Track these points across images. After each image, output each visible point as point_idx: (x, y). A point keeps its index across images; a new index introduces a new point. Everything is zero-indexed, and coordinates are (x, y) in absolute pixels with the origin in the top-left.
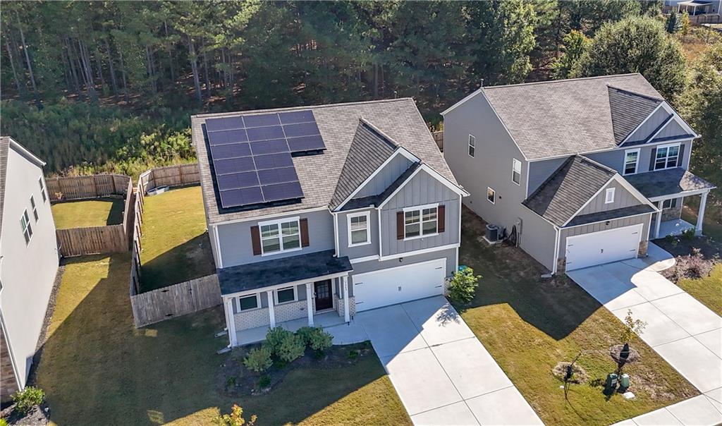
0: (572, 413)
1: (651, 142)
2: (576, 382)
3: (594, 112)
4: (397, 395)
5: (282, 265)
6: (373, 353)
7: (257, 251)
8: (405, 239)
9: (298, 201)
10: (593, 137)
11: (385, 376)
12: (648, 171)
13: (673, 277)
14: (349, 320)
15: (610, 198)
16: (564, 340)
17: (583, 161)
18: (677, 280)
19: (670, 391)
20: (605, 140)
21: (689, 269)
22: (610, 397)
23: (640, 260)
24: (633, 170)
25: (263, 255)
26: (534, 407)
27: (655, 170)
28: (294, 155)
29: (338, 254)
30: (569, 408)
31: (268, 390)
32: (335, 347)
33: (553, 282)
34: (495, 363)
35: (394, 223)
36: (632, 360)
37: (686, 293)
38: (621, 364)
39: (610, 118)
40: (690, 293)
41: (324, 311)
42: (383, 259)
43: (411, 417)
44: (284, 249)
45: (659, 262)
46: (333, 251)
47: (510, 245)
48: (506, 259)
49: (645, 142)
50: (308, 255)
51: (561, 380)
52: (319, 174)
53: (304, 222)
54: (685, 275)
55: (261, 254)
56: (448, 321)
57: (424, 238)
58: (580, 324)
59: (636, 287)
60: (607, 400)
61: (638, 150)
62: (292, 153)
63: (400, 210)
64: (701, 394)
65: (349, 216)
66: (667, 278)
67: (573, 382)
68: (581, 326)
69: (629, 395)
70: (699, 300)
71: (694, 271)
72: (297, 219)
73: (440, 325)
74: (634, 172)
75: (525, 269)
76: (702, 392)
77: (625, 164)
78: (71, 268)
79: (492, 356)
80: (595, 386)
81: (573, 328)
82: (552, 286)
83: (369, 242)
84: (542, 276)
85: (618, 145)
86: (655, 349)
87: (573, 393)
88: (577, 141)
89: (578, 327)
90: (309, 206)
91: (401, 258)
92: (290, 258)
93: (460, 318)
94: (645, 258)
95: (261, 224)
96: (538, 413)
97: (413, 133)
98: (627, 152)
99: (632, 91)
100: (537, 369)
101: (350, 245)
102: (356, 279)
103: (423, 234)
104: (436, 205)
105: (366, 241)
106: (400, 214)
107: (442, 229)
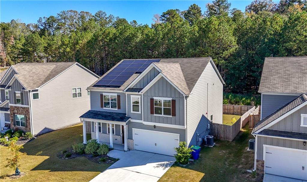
6: (112, 164)
8: (155, 115)
9: (119, 87)
25: (104, 108)
29: (127, 116)
35: (149, 105)
44: (111, 108)
53: (119, 97)
56: (161, 167)
57: (164, 117)
62: (136, 72)
63: (152, 98)
65: (132, 97)
72: (117, 95)
90: (121, 90)
91: (155, 126)
95: (104, 94)
102: (135, 130)
103: (164, 114)
104: (171, 99)
105: (139, 111)
106: (152, 100)
107: (174, 115)
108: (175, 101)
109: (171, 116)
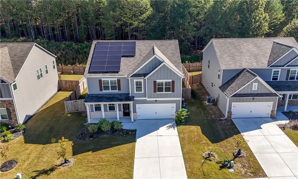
0: (201, 171)
1: (286, 66)
2: (210, 160)
3: (262, 52)
4: (135, 150)
5: (110, 96)
6: (135, 134)
7: (101, 90)
8: (157, 93)
9: (117, 72)
10: (257, 62)
11: (134, 143)
12: (285, 80)
13: (283, 128)
14: (133, 121)
15: (255, 87)
16: (216, 144)
17: (248, 71)
18: (284, 129)
19: (252, 173)
20: (262, 63)
21: (294, 126)
22: (221, 169)
23: (271, 119)
24: (277, 79)
25: (103, 91)
26: (186, 166)
27: (289, 80)
28: (123, 56)
29: (130, 95)
30: (201, 169)
31: (91, 139)
32: (122, 130)
33: (224, 121)
34: (180, 146)
35: (153, 86)
36: (241, 157)
37: (286, 136)
38: (235, 157)
39: (269, 55)
40: (288, 136)
41: (126, 117)
42: (148, 99)
43: (135, 159)
44: (111, 90)
45: (280, 121)
46: (129, 94)
47: (215, 105)
48: (210, 110)
49: (283, 66)
50: (120, 94)
51: (204, 158)
52: (129, 64)
53: (119, 81)
54: (290, 128)
55: (102, 91)
56: (171, 128)
57: (165, 93)
58: (226, 139)
59: (262, 129)
60: (220, 170)
61: (280, 70)
62: (122, 56)
63: (155, 81)
64: (267, 177)
65: (135, 80)
66: (280, 128)
67: (209, 160)
68: (227, 140)
69: (231, 170)
70: (291, 139)
71: (295, 127)
72: (116, 79)
73: (166, 129)
74: (277, 80)
75: (216, 115)
76: (268, 176)
77: (272, 75)
78: (60, 92)
79: (180, 144)
80: (218, 164)
81: (222, 140)
82: (223, 123)
83: (143, 92)
84: (221, 118)
85: (268, 66)
86: (255, 155)
87: (206, 164)
88: (248, 63)
89: (225, 140)
90: (121, 75)
91: (156, 100)
92: (113, 94)
93: (176, 128)
94: (273, 118)
95: (103, 79)
96: (186, 168)
97: (172, 53)
98: (273, 70)
99: (282, 44)
100: (196, 152)
101: (135, 92)
102: (138, 106)
103: (165, 92)
104: (171, 81)
105: (142, 91)
106: (155, 82)
107: (173, 91)
108: (174, 81)
109: (171, 92)
